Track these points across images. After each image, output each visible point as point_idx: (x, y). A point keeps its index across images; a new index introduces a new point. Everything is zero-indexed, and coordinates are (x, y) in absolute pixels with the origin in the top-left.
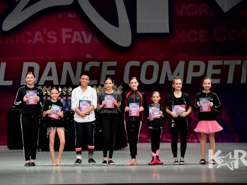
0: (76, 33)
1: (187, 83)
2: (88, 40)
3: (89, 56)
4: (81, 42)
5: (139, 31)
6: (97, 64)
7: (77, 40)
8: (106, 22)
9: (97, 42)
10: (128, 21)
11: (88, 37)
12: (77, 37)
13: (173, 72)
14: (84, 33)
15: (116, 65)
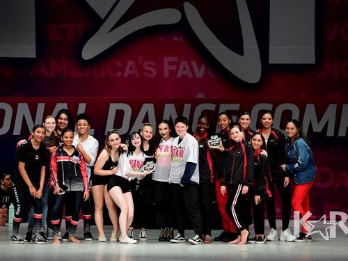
0: (184, 63)
1: (339, 135)
2: (200, 74)
3: (201, 96)
4: (190, 75)
5: (272, 61)
6: (212, 107)
7: (185, 73)
8: (226, 47)
9: (212, 75)
10: (256, 47)
11: (199, 70)
12: (184, 69)
13: (319, 119)
14: (194, 64)
15: (238, 109)
